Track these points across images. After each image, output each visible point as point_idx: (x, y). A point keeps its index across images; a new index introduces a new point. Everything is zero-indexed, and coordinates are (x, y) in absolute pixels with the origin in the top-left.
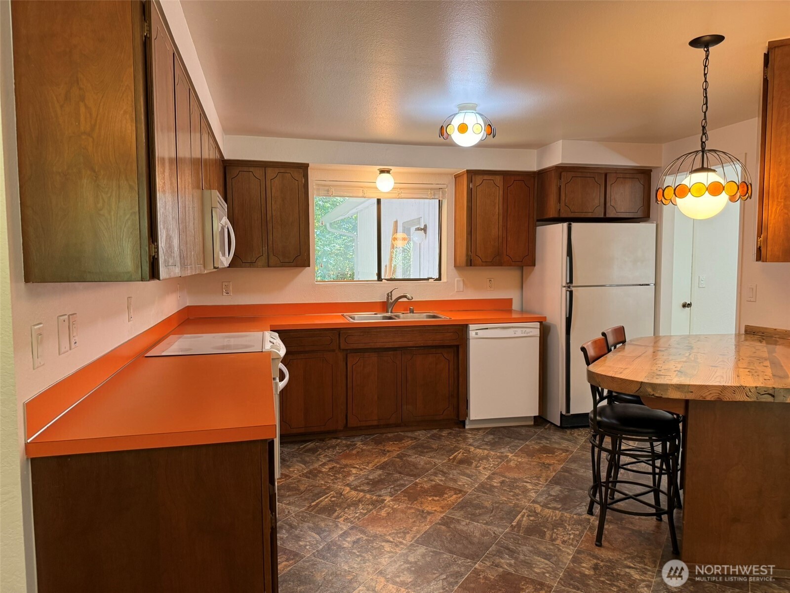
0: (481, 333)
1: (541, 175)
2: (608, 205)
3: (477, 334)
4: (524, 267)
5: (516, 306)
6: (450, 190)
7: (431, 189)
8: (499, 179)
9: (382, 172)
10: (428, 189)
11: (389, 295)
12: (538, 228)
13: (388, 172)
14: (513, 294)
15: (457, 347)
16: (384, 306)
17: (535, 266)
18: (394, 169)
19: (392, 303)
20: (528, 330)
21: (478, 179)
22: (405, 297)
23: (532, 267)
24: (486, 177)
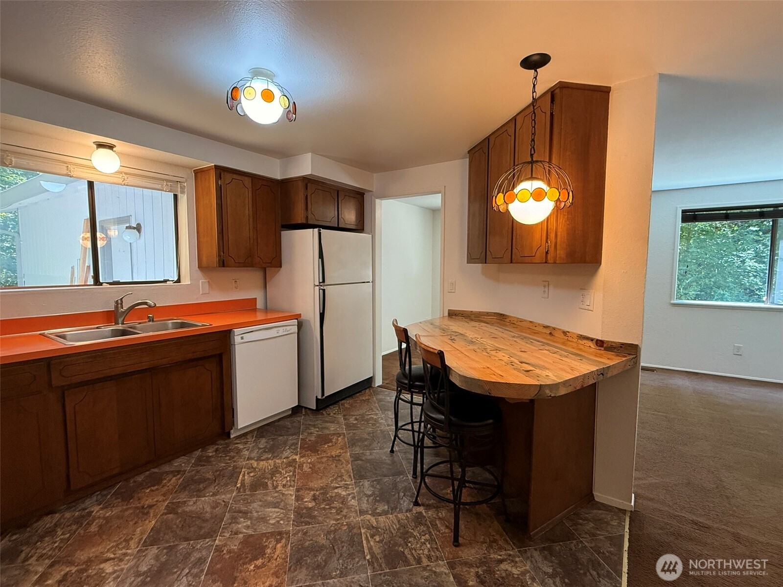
0: (247, 337)
1: (285, 185)
2: (340, 217)
3: (242, 338)
4: (267, 269)
5: (260, 304)
6: (190, 185)
7: (167, 181)
8: (247, 181)
9: (100, 145)
10: (163, 180)
11: (119, 303)
12: (282, 232)
13: (111, 147)
14: (256, 294)
15: (220, 356)
16: (110, 317)
17: (281, 267)
18: (120, 146)
19: (123, 312)
20: (288, 328)
21: (228, 177)
22: (146, 303)
23: (279, 268)
24: (235, 176)
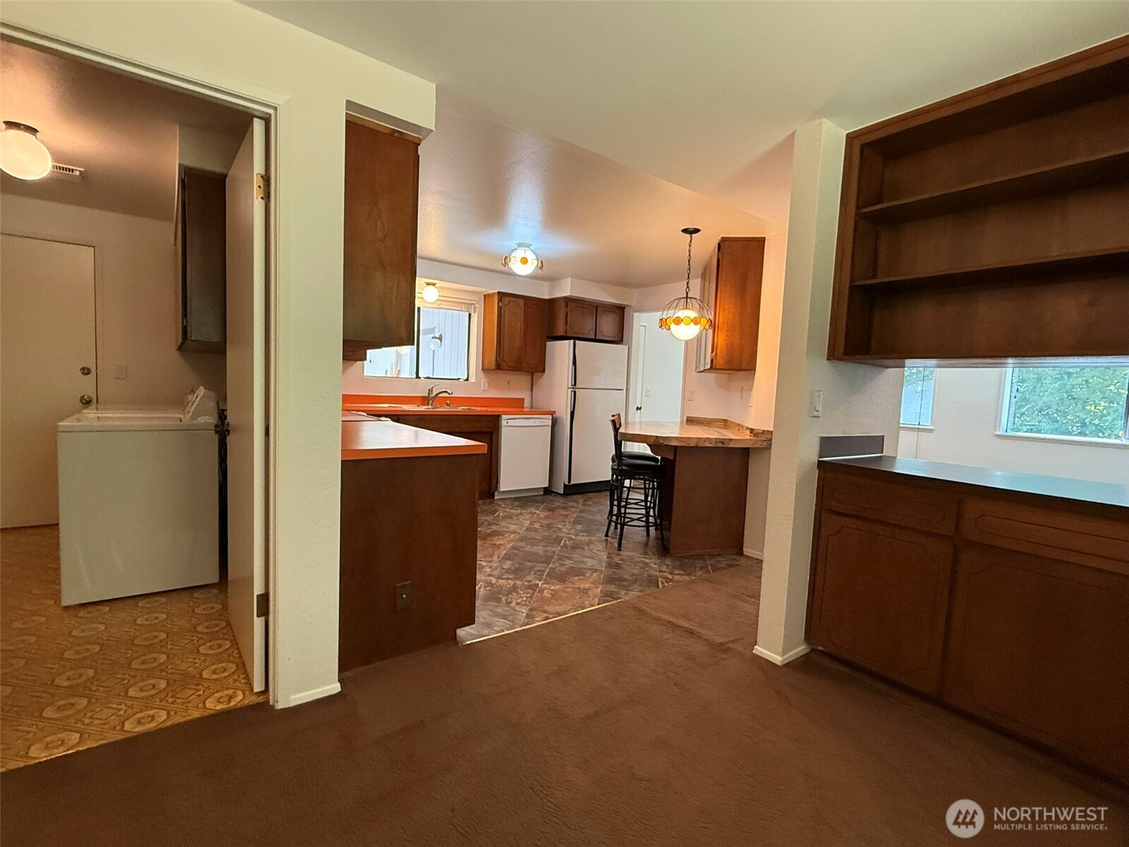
0: (511, 423)
1: (552, 301)
2: (598, 329)
3: (507, 422)
4: (534, 373)
5: (526, 404)
6: (480, 306)
7: (465, 304)
8: (521, 302)
9: (428, 284)
10: (462, 303)
11: (430, 391)
12: (547, 343)
13: (434, 285)
14: (524, 395)
15: (491, 433)
16: (424, 400)
17: (544, 372)
18: (439, 283)
19: (432, 397)
20: (544, 420)
21: (506, 300)
22: (446, 392)
23: (540, 374)
24: (512, 299)
